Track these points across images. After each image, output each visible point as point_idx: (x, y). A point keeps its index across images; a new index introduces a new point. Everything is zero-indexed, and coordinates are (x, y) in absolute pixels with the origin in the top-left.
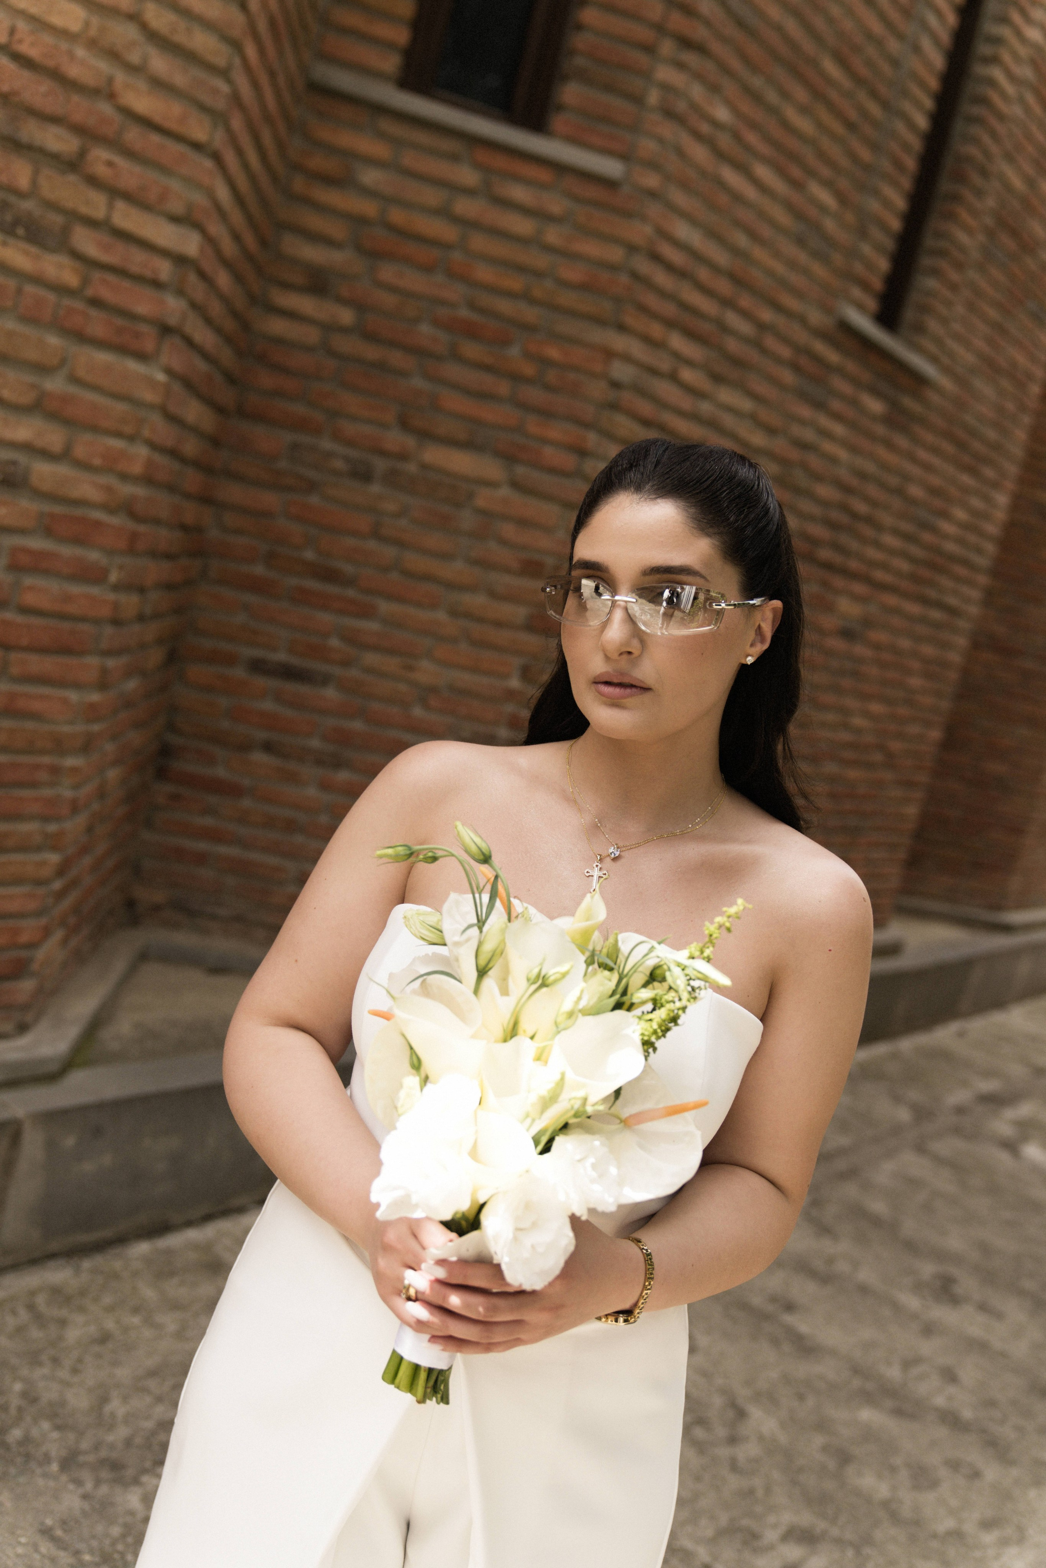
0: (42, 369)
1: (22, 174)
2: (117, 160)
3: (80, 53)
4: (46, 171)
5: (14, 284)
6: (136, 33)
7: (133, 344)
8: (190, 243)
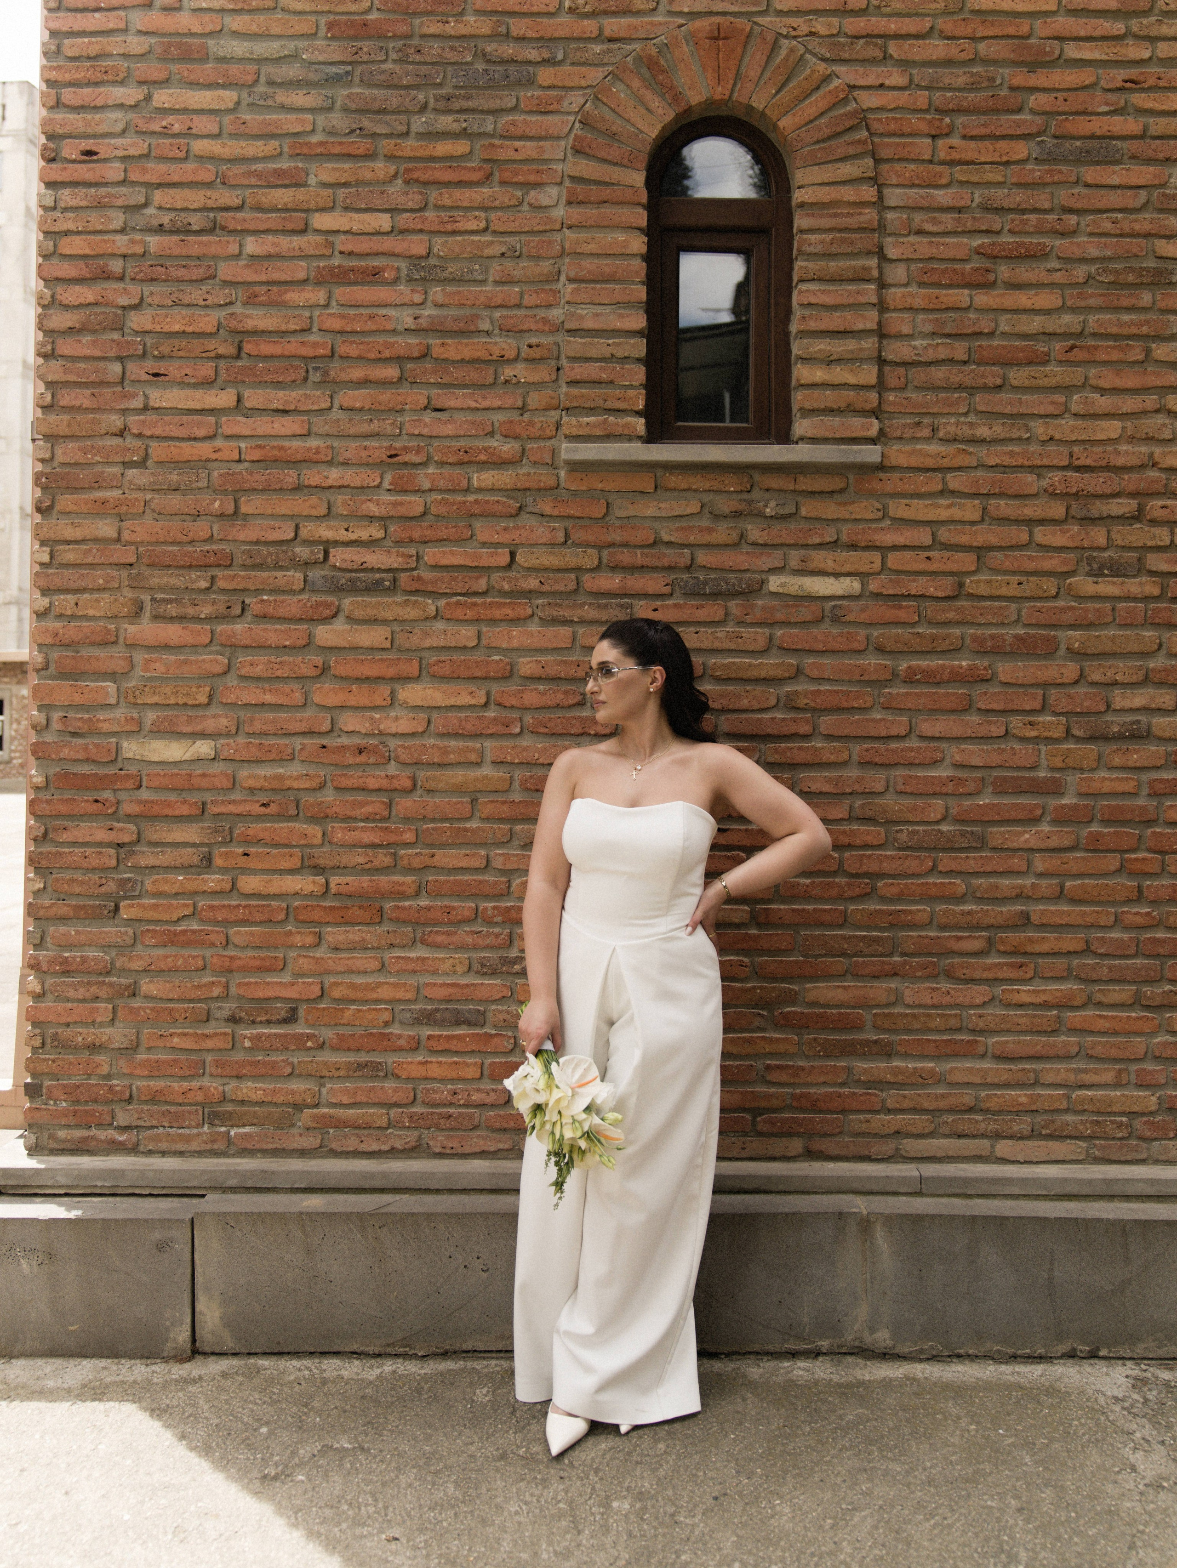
0: (1145, 655)
1: (1099, 536)
2: (1169, 502)
3: (1123, 448)
4: (1116, 528)
5: (1108, 605)
6: (1163, 419)
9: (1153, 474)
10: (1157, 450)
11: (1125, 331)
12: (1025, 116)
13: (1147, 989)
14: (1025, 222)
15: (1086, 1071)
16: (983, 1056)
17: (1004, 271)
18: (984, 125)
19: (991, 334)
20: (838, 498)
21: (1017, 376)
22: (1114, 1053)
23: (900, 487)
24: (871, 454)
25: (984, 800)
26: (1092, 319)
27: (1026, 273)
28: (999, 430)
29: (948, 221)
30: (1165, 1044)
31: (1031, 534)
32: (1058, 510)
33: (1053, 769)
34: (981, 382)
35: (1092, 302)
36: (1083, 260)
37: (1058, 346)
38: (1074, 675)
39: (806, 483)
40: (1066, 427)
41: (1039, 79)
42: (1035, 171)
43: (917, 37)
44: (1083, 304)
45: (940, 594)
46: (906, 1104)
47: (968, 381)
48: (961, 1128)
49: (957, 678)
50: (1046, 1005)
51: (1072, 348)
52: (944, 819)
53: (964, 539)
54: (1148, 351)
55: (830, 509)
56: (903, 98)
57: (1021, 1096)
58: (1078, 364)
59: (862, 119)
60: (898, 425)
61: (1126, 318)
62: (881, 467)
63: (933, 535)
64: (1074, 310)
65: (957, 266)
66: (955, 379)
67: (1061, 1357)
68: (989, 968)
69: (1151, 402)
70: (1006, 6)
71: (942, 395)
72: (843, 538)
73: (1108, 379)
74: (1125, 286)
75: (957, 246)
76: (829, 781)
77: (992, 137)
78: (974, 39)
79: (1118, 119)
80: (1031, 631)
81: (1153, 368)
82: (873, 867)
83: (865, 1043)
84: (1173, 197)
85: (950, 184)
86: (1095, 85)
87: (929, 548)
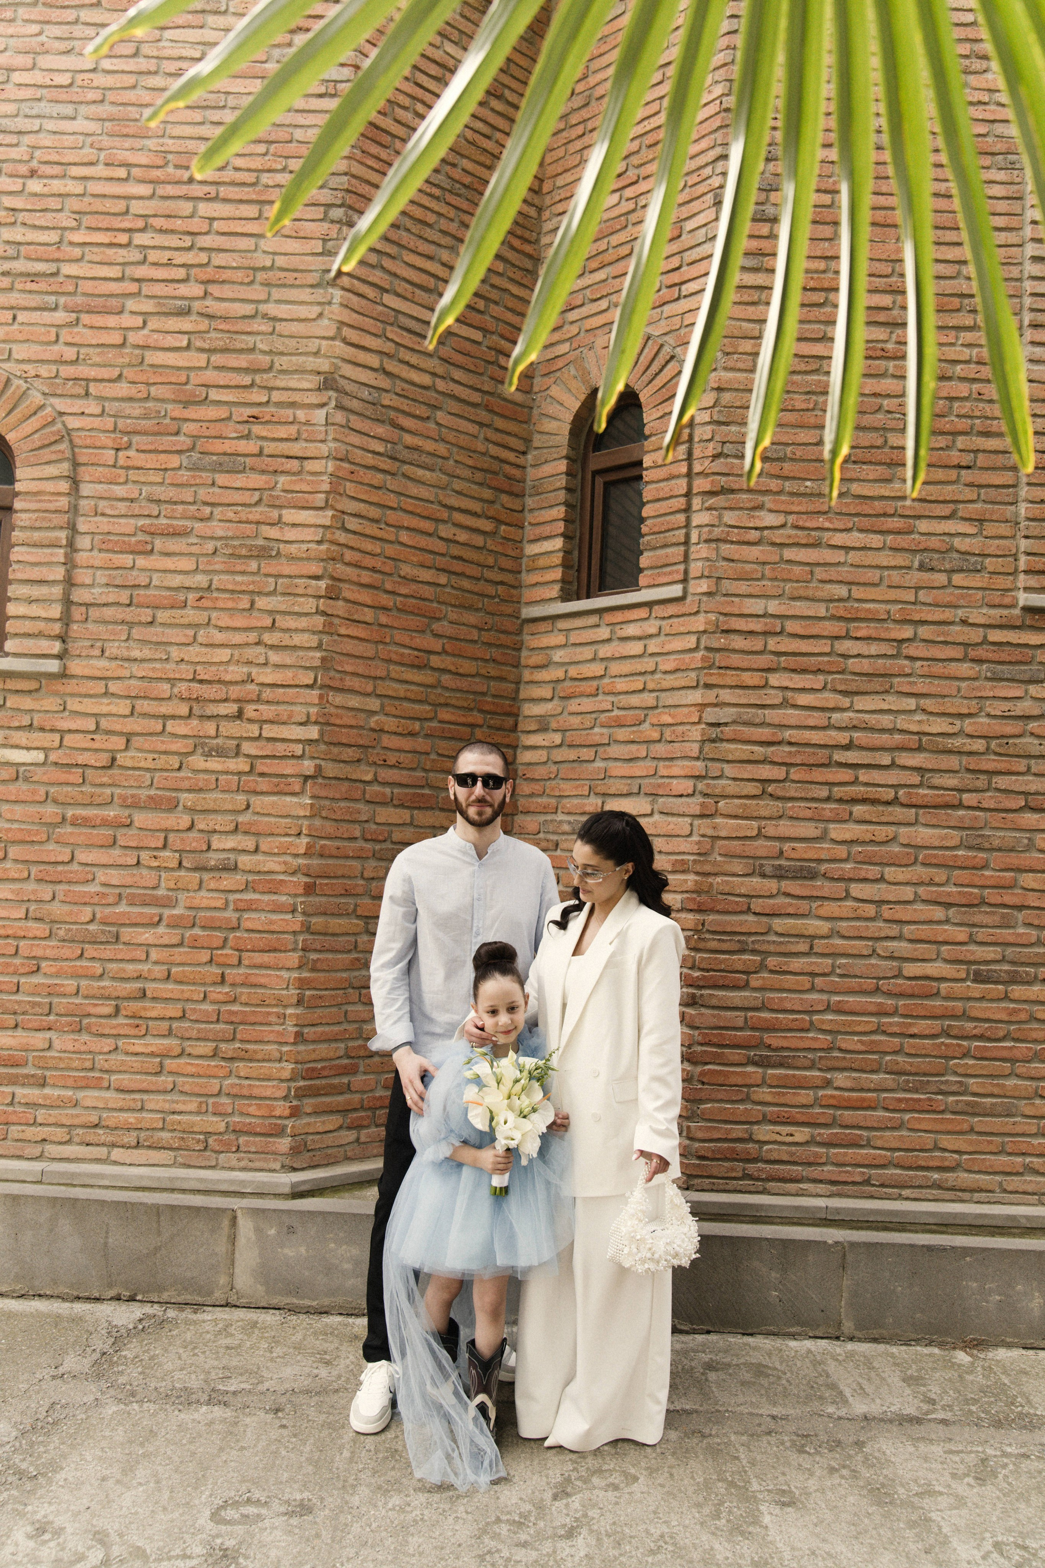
0: (237, 812)
1: (210, 728)
2: (261, 707)
3: (231, 668)
4: (223, 723)
5: (214, 777)
6: (260, 649)
7: (287, 789)
8: (313, 732)
9: (250, 687)
10: (254, 671)
11: (238, 588)
12: (182, 438)
13: (223, 1046)
14: (173, 511)
15: (177, 1102)
16: (108, 1088)
17: (158, 543)
18: (151, 443)
19: (147, 586)
20: (35, 695)
21: (162, 616)
22: (197, 1090)
23: (77, 690)
24: (53, 666)
25: (122, 908)
26: (216, 578)
27: (173, 545)
28: (147, 653)
29: (122, 507)
30: (233, 1085)
31: (164, 727)
32: (184, 710)
33: (169, 889)
34: (136, 620)
35: (217, 567)
36: (212, 538)
37: (192, 596)
38: (187, 824)
39: (11, 684)
40: (193, 653)
41: (191, 413)
42: (184, 476)
43: (110, 381)
44: (211, 568)
45: (98, 764)
46: (52, 1120)
47: (129, 618)
48: (88, 1139)
49: (105, 823)
50: (153, 1054)
51: (201, 598)
52: (92, 921)
53: (118, 727)
54: (253, 603)
55: (27, 703)
56: (97, 422)
57: (131, 1118)
58: (206, 609)
59: (68, 434)
60: (75, 647)
61: (239, 578)
62: (63, 675)
63: (97, 723)
64: (204, 572)
65: (126, 539)
66: (120, 617)
67: (111, 1299)
68: (115, 1027)
69: (252, 637)
70: (170, 363)
71: (110, 627)
72: (35, 723)
73: (225, 620)
74: (240, 557)
75: (127, 525)
76: (13, 891)
77: (156, 451)
78: (148, 384)
79: (243, 442)
80: (159, 793)
81: (255, 614)
82: (39, 953)
83: (27, 1076)
84: (278, 497)
85: (126, 482)
86: (229, 418)
87: (94, 732)
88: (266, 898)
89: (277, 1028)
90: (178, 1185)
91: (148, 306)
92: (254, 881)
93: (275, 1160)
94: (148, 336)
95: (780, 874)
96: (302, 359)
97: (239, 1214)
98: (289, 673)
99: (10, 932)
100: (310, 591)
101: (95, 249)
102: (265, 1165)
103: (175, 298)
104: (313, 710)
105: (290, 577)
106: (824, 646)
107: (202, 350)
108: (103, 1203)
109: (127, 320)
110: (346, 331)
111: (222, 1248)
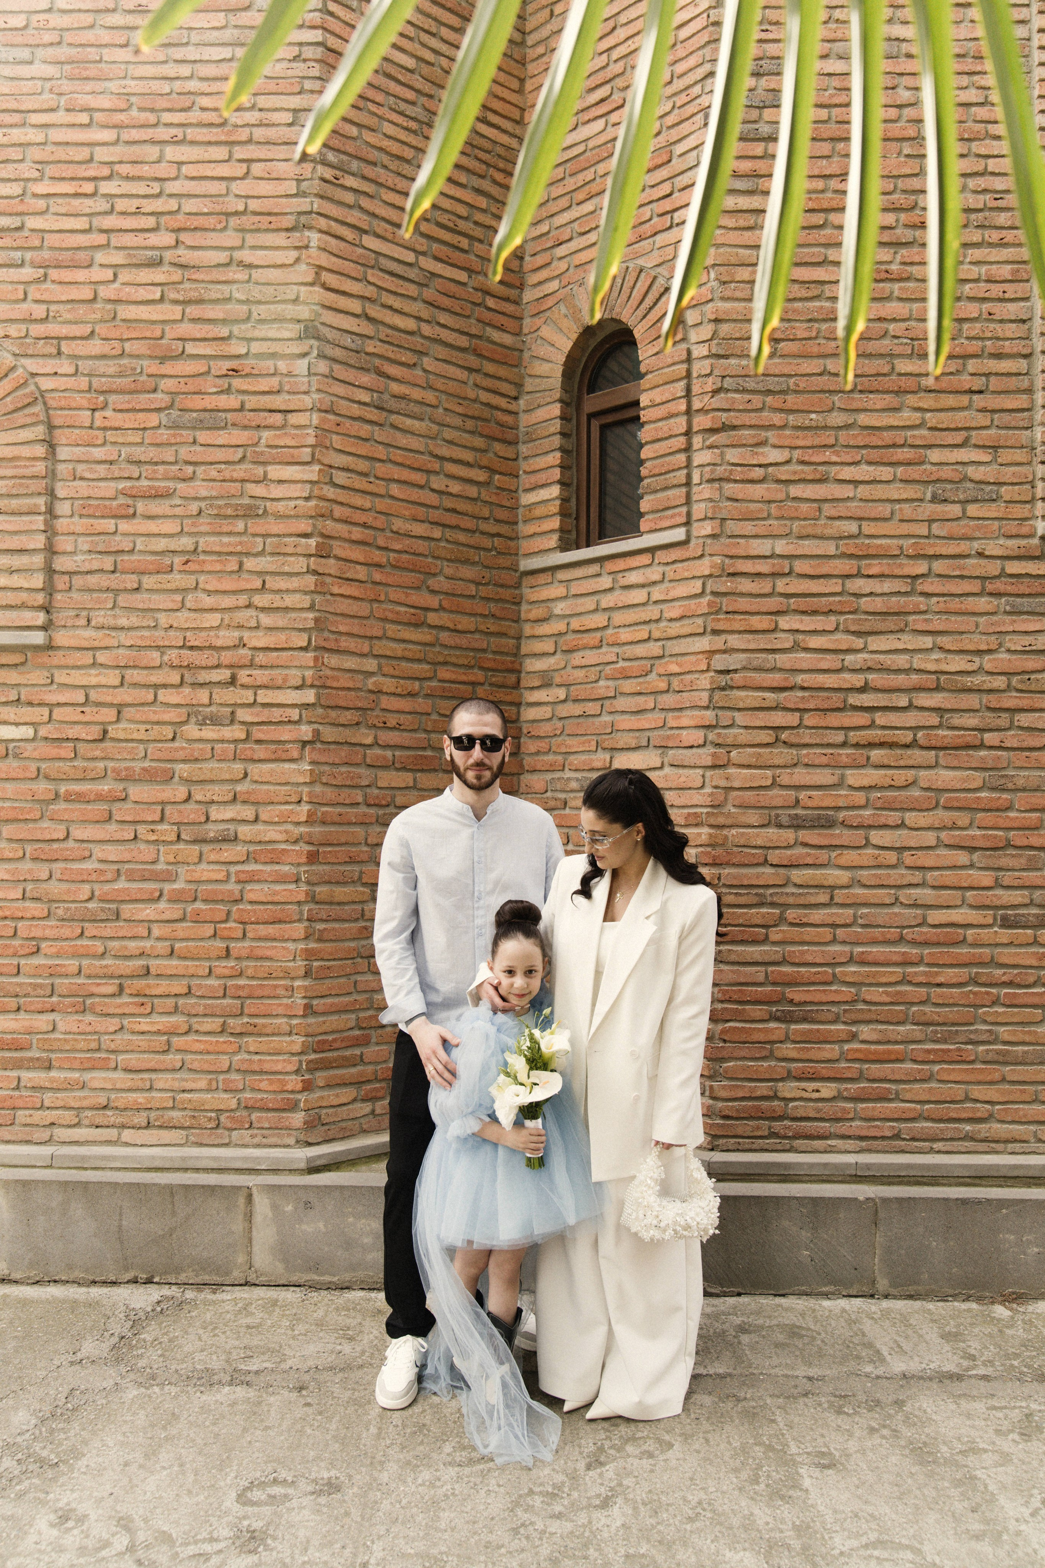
0: (234, 781)
1: (203, 696)
2: (254, 672)
3: (221, 633)
4: (216, 690)
5: (209, 746)
6: (251, 612)
7: (284, 756)
8: (309, 696)
9: (242, 651)
10: (246, 635)
11: (225, 550)
12: (159, 395)
13: (231, 1021)
14: (155, 471)
15: (186, 1080)
16: (116, 1068)
17: (141, 507)
18: (128, 402)
19: (132, 551)
20: (21, 668)
21: (148, 581)
22: (206, 1067)
23: (63, 662)
24: (38, 638)
25: (121, 884)
26: (202, 541)
27: (155, 507)
28: (134, 620)
29: (102, 470)
30: (243, 1061)
31: (156, 696)
32: (175, 678)
33: (168, 863)
34: (122, 587)
35: (204, 528)
36: (196, 498)
37: (178, 560)
38: (184, 796)
40: (182, 618)
41: (168, 368)
42: (164, 434)
43: (82, 338)
44: (196, 530)
45: (89, 738)
46: (60, 1103)
47: (114, 586)
48: (98, 1121)
49: (100, 798)
50: (158, 1032)
51: (187, 562)
52: (90, 899)
53: (109, 699)
54: (241, 564)
55: (13, 677)
56: (70, 382)
57: (140, 1098)
58: (193, 572)
59: (41, 396)
60: (60, 618)
61: (226, 539)
62: (49, 647)
63: (87, 696)
64: (190, 534)
65: (107, 503)
66: (105, 584)
67: (128, 1282)
68: (119, 1006)
69: (243, 600)
70: (145, 316)
71: (95, 595)
72: (23, 697)
73: (213, 584)
74: (226, 517)
75: (108, 489)
76: (8, 871)
77: (134, 410)
78: (121, 340)
79: (224, 397)
80: (153, 764)
81: (245, 576)
82: (38, 933)
83: (31, 1059)
84: (262, 453)
85: (104, 444)
86: (208, 372)
87: (83, 705)
88: (268, 868)
89: (285, 1001)
90: (190, 1164)
91: (118, 258)
92: (255, 852)
93: (289, 1135)
94: (120, 290)
95: (797, 824)
96: (280, 307)
97: (255, 1191)
98: (282, 636)
99: (8, 913)
100: (299, 550)
101: (60, 201)
102: (279, 1142)
103: (146, 248)
104: (309, 673)
105: (279, 536)
106: (834, 586)
107: (176, 302)
108: (115, 1185)
109: (97, 274)
110: (326, 277)
111: (238, 1226)
